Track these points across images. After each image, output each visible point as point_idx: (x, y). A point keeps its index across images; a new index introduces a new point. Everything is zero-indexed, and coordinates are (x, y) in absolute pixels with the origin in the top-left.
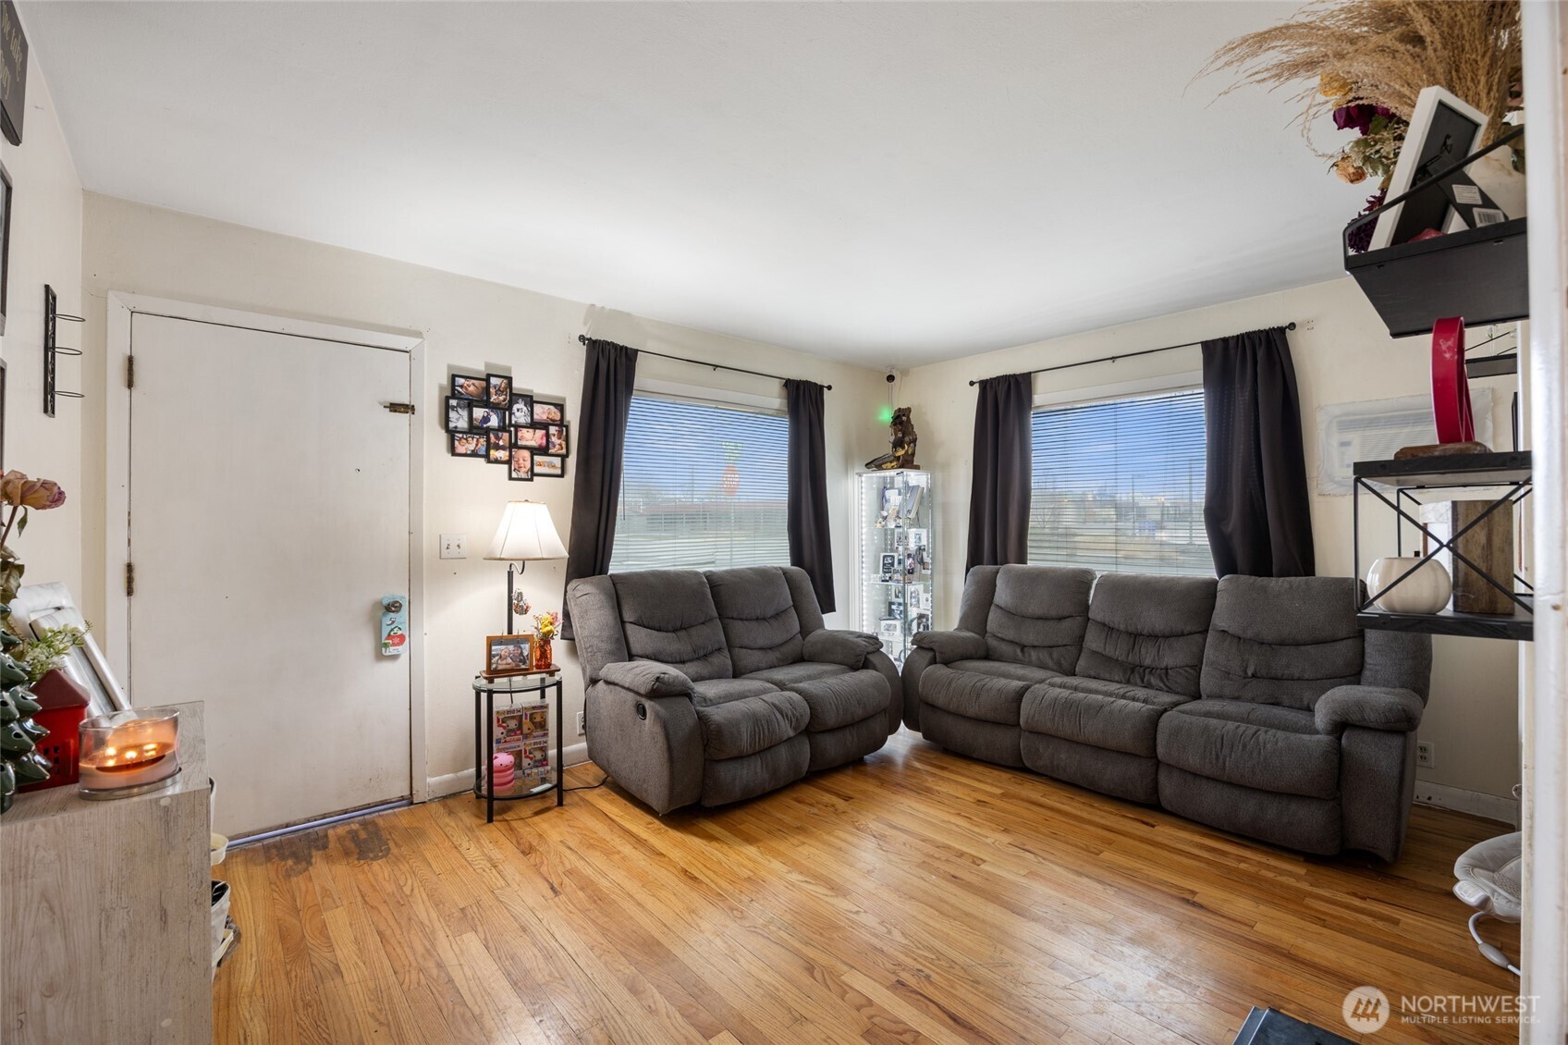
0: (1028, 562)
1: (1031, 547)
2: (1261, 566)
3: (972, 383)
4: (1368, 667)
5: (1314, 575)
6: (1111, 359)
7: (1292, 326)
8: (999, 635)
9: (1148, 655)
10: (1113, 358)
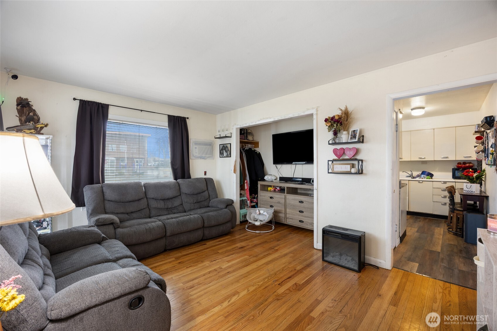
0: (105, 182)
1: (106, 175)
2: (183, 177)
3: (75, 99)
4: (210, 195)
5: (191, 178)
6: (141, 110)
7: (188, 118)
8: (115, 212)
9: (170, 205)
10: (142, 111)
